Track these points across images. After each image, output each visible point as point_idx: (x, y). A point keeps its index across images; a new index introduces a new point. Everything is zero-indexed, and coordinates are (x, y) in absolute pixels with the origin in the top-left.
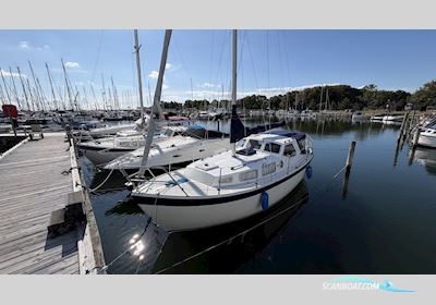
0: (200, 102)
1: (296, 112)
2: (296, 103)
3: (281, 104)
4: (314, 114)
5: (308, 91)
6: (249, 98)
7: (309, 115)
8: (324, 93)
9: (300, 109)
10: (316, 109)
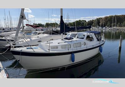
0: (53, 24)
1: (100, 28)
2: (100, 24)
3: (93, 24)
4: (110, 29)
5: (106, 18)
6: (77, 21)
7: (107, 29)
8: (114, 19)
9: (102, 26)
10: (111, 26)
